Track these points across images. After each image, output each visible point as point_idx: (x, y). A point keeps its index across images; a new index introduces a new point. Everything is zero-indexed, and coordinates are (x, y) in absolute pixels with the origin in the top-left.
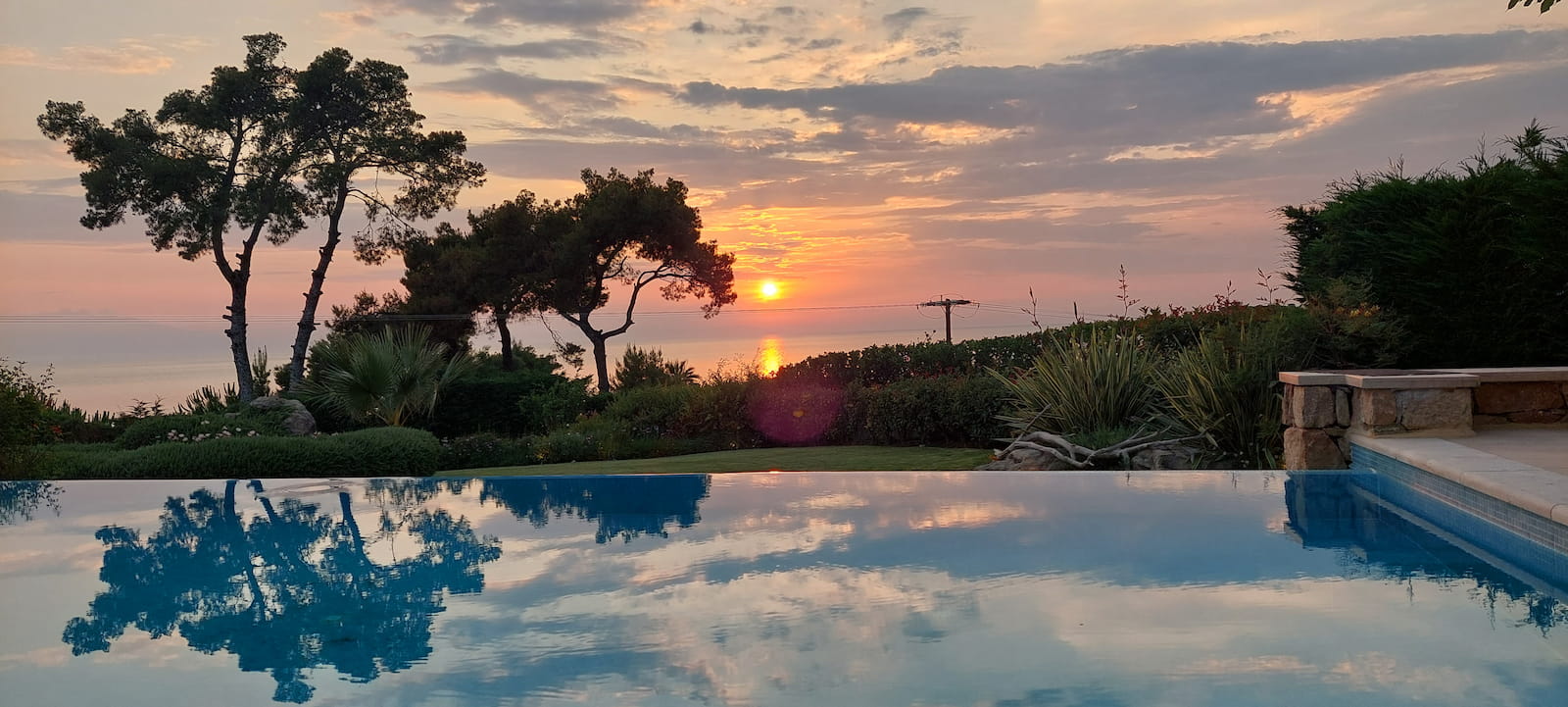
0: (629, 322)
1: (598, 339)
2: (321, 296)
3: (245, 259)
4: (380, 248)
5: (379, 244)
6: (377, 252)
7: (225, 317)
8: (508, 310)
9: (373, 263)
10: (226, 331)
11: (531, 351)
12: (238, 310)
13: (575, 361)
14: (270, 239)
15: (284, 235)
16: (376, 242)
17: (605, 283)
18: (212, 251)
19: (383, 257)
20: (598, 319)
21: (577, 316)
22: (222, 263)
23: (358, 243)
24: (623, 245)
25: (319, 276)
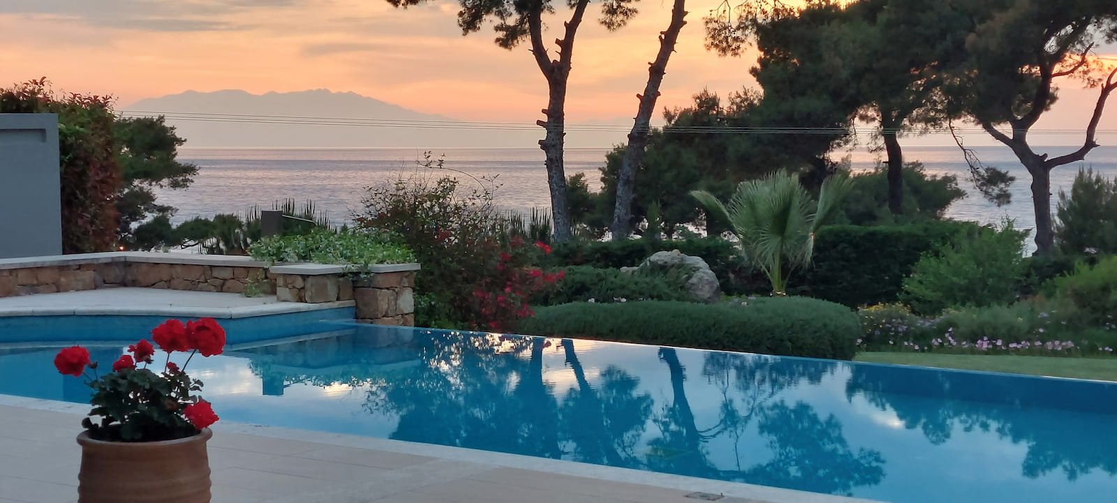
0: (1090, 144)
1: (1039, 166)
2: (658, 98)
3: (566, 46)
4: (739, 33)
5: (738, 28)
6: (736, 39)
7: (539, 123)
8: (901, 117)
9: (729, 53)
10: (540, 142)
11: (918, 169)
12: (555, 115)
13: (998, 197)
14: (604, 23)
15: (621, 17)
16: (734, 26)
17: (1055, 82)
18: (529, 37)
19: (742, 46)
20: (1041, 136)
21: (1006, 129)
22: (539, 52)
23: (710, 25)
24: (1087, 23)
25: (657, 71)
